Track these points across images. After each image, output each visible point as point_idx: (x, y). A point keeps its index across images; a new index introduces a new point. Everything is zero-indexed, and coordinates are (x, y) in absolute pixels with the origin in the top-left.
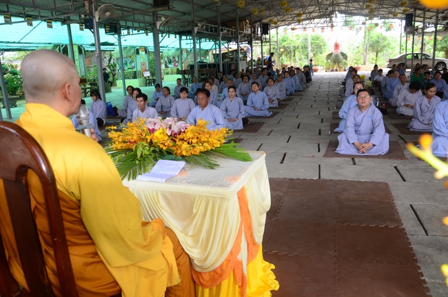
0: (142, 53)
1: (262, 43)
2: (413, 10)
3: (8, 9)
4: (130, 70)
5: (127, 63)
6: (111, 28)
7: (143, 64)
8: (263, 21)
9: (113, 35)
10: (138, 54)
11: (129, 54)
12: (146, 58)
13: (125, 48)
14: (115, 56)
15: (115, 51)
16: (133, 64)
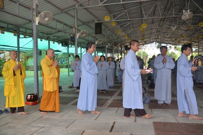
0: (72, 56)
1: (124, 54)
3: (26, 31)
4: (66, 64)
5: (64, 61)
6: (65, 43)
7: (72, 61)
8: (125, 44)
9: (65, 47)
10: (70, 56)
11: (66, 56)
12: (73, 59)
13: (64, 54)
14: (59, 57)
15: (59, 55)
16: (67, 61)
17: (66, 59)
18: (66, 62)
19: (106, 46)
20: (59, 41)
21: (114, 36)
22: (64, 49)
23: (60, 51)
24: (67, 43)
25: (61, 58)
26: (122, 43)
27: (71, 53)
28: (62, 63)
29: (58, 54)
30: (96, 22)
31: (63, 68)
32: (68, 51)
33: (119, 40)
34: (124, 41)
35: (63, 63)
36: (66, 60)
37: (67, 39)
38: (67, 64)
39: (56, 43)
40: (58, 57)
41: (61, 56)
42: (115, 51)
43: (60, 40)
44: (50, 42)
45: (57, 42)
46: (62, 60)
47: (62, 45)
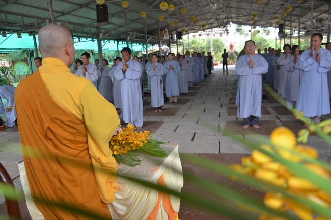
1: (177, 46)
2: (283, 21)
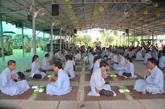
0: (26, 38)
5: (18, 42)
6: (19, 24)
7: (26, 43)
8: (74, 28)
9: (19, 28)
10: (24, 38)
11: (20, 38)
12: (27, 40)
13: (18, 35)
14: (13, 38)
15: (13, 36)
16: (22, 43)
17: (20, 40)
18: (20, 44)
19: (60, 29)
20: (13, 22)
21: (66, 19)
22: (18, 31)
23: (14, 33)
24: (21, 24)
25: (15, 39)
26: (72, 27)
27: (25, 35)
28: (16, 44)
29: (11, 36)
30: (53, 4)
31: (17, 49)
32: (23, 32)
33: (70, 24)
34: (74, 25)
35: (18, 44)
36: (20, 42)
37: (21, 21)
38: (22, 45)
39: (9, 24)
40: (11, 38)
41: (15, 38)
42: (67, 34)
43: (13, 20)
44: (3, 22)
45: (11, 23)
46: (17, 41)
47: (16, 26)
